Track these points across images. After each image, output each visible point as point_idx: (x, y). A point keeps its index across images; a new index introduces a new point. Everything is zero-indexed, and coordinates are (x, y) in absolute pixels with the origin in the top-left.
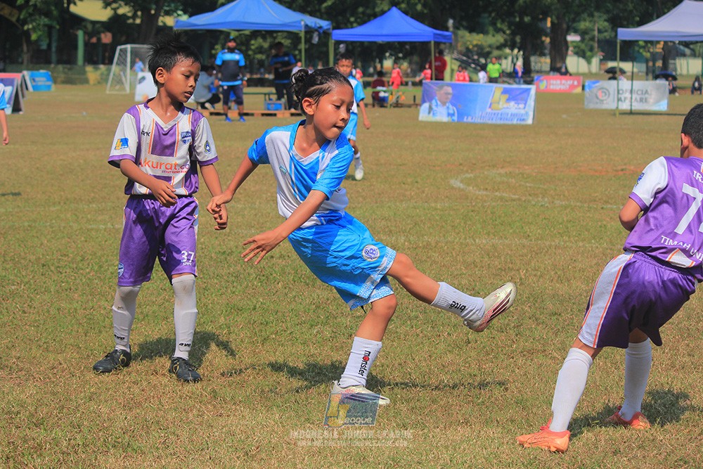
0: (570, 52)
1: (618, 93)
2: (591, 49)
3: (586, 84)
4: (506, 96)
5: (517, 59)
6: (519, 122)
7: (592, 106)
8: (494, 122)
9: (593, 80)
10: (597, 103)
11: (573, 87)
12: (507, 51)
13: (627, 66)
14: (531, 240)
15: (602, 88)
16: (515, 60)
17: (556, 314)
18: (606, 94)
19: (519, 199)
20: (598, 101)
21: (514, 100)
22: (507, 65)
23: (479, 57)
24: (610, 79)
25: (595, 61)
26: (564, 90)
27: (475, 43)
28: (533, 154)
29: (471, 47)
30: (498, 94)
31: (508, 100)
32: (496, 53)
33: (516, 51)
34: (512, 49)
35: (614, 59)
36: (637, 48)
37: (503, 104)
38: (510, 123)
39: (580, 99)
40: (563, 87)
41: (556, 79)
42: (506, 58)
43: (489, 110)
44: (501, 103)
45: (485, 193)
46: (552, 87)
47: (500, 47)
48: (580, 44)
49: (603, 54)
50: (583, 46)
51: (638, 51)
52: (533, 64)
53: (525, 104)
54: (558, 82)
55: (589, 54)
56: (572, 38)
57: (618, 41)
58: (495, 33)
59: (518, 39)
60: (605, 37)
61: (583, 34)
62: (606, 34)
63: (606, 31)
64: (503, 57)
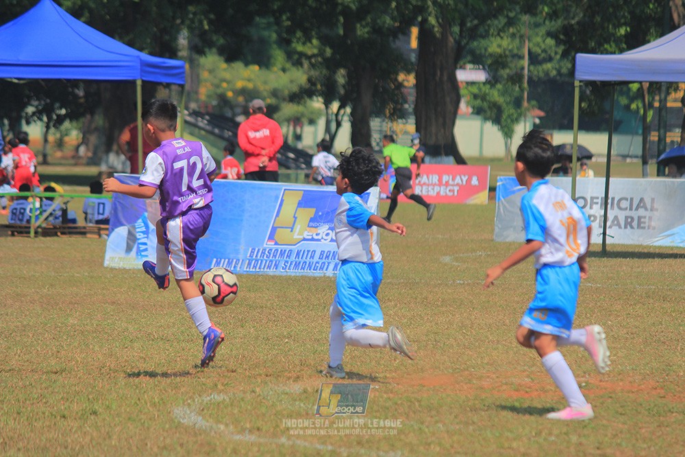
0: (463, 109)
2: (515, 103)
3: (499, 184)
4: (311, 212)
5: (339, 124)
7: (511, 236)
8: (280, 271)
11: (468, 190)
12: (317, 104)
13: (595, 142)
16: (333, 125)
21: (327, 221)
25: (523, 130)
26: (447, 197)
27: (239, 84)
29: (230, 94)
30: (290, 206)
31: (315, 221)
32: (289, 109)
33: (336, 105)
34: (327, 103)
35: (567, 126)
36: (623, 101)
37: (301, 230)
38: (318, 273)
39: (484, 219)
40: (443, 191)
43: (269, 245)
44: (298, 228)
45: (254, 438)
48: (486, 89)
49: (542, 114)
50: (493, 94)
51: (628, 107)
54: (435, 178)
55: (509, 110)
56: (468, 75)
57: (577, 83)
58: (288, 65)
59: (341, 77)
60: (547, 74)
61: (495, 65)
62: (549, 66)
63: (550, 59)
64: (305, 121)
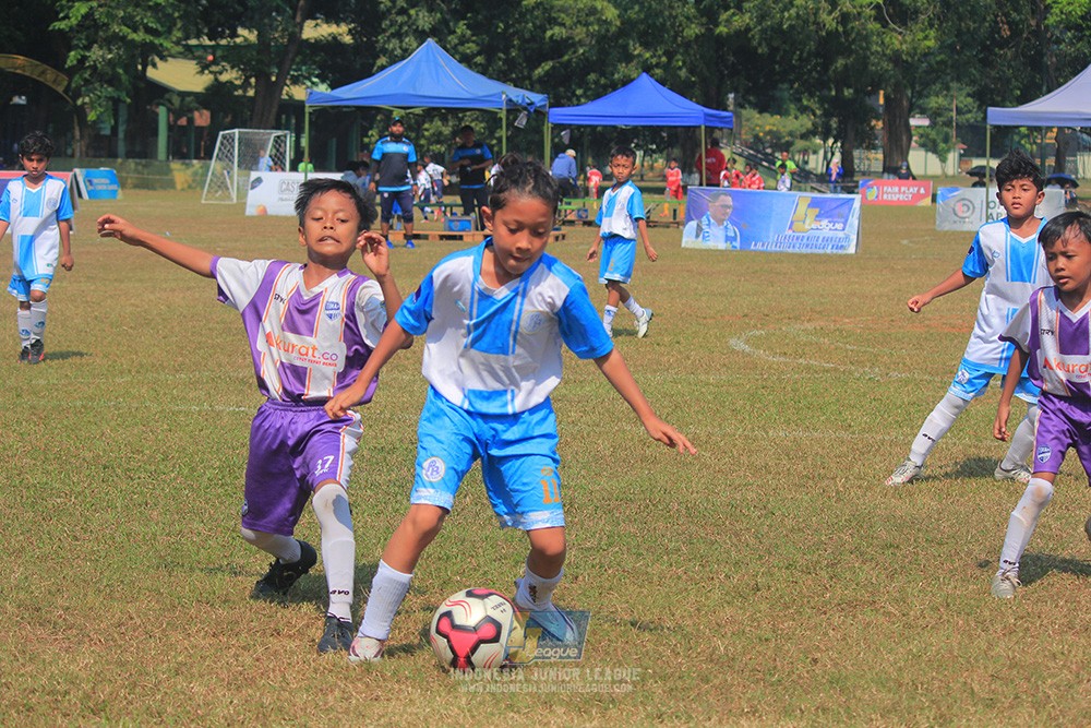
0: (913, 144)
1: (988, 207)
2: (946, 140)
3: (939, 192)
4: (817, 211)
5: (833, 154)
6: (835, 251)
7: (947, 227)
8: (797, 250)
9: (949, 187)
10: (955, 222)
11: (918, 197)
12: (818, 141)
14: (854, 433)
15: (963, 199)
16: (829, 155)
17: (891, 546)
18: (969, 208)
19: (836, 370)
20: (956, 218)
21: (827, 217)
22: (817, 163)
23: (774, 152)
24: (974, 185)
25: (953, 157)
26: (904, 201)
27: (768, 128)
28: (856, 300)
29: (761, 134)
30: (803, 207)
31: (819, 217)
32: (800, 144)
33: (831, 141)
34: (825, 140)
35: (983, 155)
36: (1016, 138)
37: (810, 223)
38: (821, 251)
39: (929, 216)
40: (901, 197)
41: (892, 185)
42: (815, 152)
43: (790, 232)
44: (808, 221)
45: (782, 359)
46: (885, 197)
47: (805, 136)
48: (929, 130)
49: (965, 147)
50: (933, 134)
51: (1019, 142)
52: (856, 161)
53: (845, 224)
54: (896, 189)
55: (942, 146)
56: (917, 121)
57: (988, 127)
58: (799, 114)
59: (834, 123)
60: (968, 121)
61: (934, 115)
62: (969, 116)
63: (970, 111)
64: (811, 152)
